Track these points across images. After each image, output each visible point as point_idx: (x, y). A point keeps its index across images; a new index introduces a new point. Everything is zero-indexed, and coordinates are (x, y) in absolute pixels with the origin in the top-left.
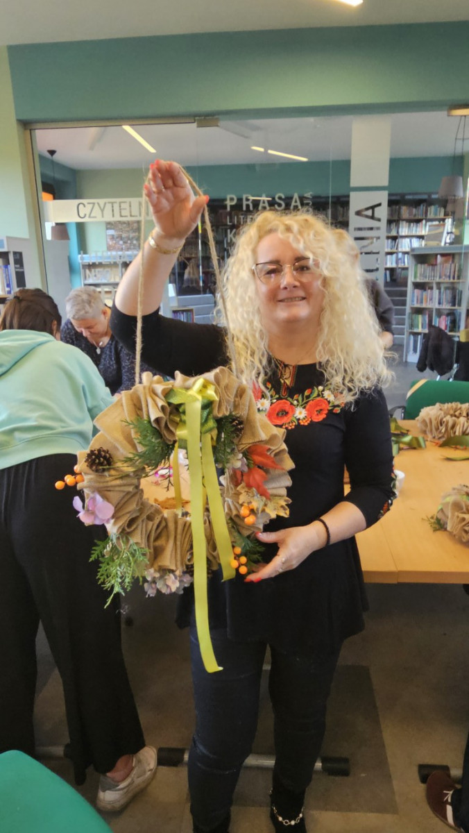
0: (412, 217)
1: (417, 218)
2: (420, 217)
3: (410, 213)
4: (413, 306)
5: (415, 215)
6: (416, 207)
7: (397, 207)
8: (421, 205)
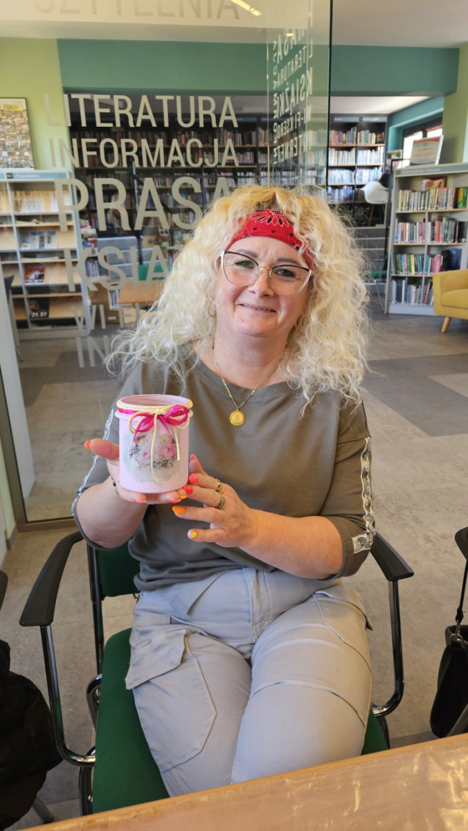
0: (341, 145)
1: (346, 145)
2: (350, 145)
3: (340, 140)
4: (396, 244)
5: (344, 142)
6: (345, 132)
8: (352, 130)
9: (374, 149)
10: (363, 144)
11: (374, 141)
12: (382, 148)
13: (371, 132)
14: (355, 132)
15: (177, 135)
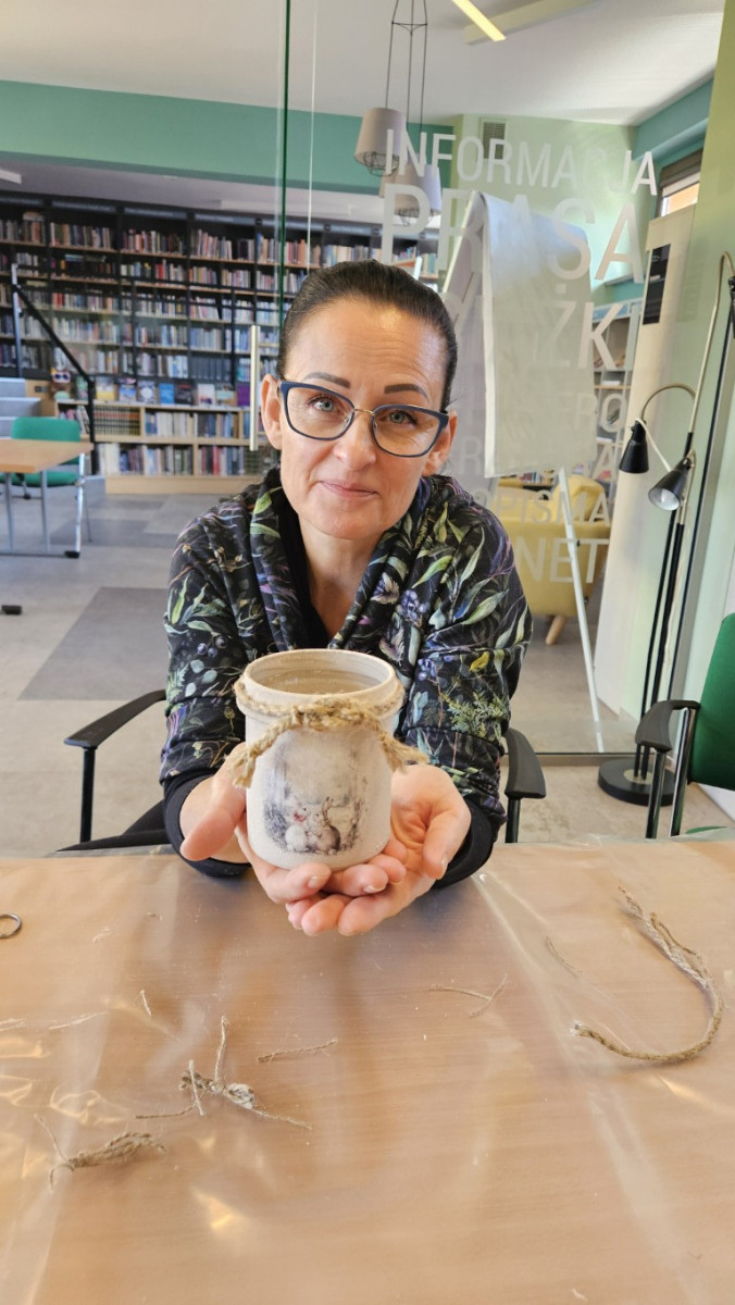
15: (128, 234)
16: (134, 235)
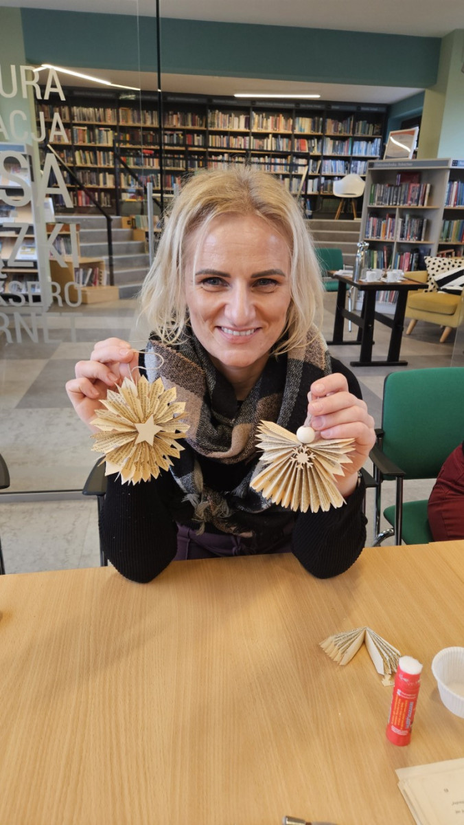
0: (338, 134)
1: (342, 135)
2: (346, 135)
3: (336, 129)
4: (366, 239)
5: (340, 132)
6: (342, 122)
7: (321, 119)
8: (349, 119)
9: (370, 140)
10: (359, 134)
11: (371, 132)
12: (379, 140)
13: (369, 123)
14: (352, 122)
15: (169, 115)
16: (172, 115)
